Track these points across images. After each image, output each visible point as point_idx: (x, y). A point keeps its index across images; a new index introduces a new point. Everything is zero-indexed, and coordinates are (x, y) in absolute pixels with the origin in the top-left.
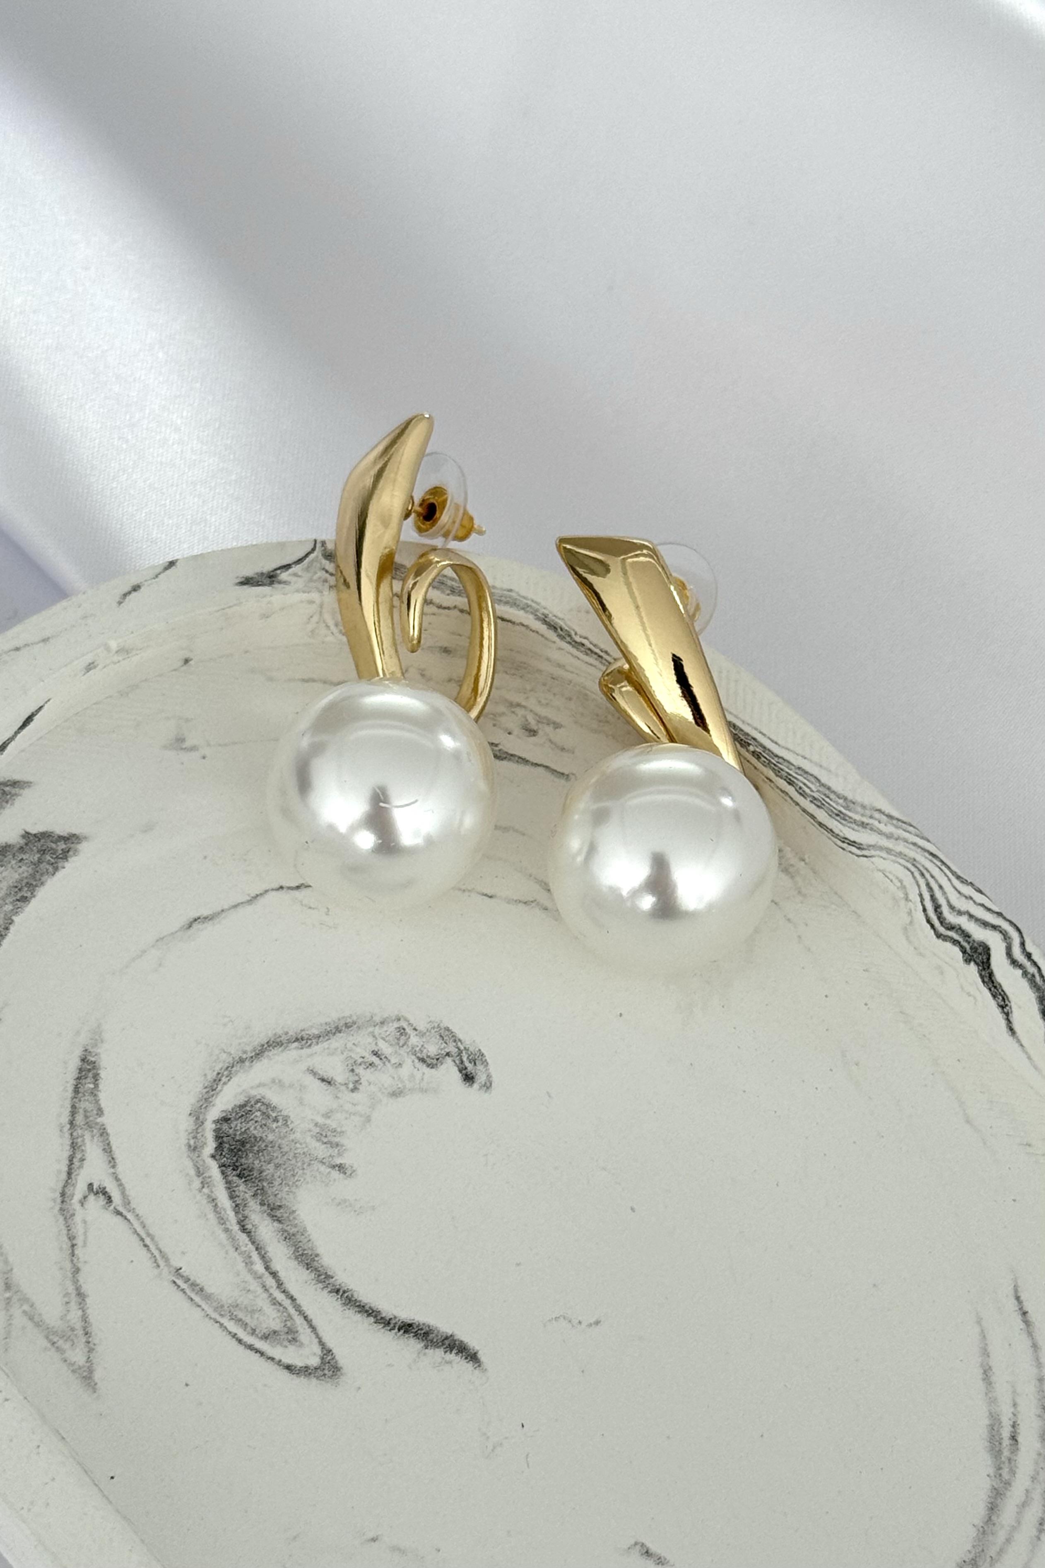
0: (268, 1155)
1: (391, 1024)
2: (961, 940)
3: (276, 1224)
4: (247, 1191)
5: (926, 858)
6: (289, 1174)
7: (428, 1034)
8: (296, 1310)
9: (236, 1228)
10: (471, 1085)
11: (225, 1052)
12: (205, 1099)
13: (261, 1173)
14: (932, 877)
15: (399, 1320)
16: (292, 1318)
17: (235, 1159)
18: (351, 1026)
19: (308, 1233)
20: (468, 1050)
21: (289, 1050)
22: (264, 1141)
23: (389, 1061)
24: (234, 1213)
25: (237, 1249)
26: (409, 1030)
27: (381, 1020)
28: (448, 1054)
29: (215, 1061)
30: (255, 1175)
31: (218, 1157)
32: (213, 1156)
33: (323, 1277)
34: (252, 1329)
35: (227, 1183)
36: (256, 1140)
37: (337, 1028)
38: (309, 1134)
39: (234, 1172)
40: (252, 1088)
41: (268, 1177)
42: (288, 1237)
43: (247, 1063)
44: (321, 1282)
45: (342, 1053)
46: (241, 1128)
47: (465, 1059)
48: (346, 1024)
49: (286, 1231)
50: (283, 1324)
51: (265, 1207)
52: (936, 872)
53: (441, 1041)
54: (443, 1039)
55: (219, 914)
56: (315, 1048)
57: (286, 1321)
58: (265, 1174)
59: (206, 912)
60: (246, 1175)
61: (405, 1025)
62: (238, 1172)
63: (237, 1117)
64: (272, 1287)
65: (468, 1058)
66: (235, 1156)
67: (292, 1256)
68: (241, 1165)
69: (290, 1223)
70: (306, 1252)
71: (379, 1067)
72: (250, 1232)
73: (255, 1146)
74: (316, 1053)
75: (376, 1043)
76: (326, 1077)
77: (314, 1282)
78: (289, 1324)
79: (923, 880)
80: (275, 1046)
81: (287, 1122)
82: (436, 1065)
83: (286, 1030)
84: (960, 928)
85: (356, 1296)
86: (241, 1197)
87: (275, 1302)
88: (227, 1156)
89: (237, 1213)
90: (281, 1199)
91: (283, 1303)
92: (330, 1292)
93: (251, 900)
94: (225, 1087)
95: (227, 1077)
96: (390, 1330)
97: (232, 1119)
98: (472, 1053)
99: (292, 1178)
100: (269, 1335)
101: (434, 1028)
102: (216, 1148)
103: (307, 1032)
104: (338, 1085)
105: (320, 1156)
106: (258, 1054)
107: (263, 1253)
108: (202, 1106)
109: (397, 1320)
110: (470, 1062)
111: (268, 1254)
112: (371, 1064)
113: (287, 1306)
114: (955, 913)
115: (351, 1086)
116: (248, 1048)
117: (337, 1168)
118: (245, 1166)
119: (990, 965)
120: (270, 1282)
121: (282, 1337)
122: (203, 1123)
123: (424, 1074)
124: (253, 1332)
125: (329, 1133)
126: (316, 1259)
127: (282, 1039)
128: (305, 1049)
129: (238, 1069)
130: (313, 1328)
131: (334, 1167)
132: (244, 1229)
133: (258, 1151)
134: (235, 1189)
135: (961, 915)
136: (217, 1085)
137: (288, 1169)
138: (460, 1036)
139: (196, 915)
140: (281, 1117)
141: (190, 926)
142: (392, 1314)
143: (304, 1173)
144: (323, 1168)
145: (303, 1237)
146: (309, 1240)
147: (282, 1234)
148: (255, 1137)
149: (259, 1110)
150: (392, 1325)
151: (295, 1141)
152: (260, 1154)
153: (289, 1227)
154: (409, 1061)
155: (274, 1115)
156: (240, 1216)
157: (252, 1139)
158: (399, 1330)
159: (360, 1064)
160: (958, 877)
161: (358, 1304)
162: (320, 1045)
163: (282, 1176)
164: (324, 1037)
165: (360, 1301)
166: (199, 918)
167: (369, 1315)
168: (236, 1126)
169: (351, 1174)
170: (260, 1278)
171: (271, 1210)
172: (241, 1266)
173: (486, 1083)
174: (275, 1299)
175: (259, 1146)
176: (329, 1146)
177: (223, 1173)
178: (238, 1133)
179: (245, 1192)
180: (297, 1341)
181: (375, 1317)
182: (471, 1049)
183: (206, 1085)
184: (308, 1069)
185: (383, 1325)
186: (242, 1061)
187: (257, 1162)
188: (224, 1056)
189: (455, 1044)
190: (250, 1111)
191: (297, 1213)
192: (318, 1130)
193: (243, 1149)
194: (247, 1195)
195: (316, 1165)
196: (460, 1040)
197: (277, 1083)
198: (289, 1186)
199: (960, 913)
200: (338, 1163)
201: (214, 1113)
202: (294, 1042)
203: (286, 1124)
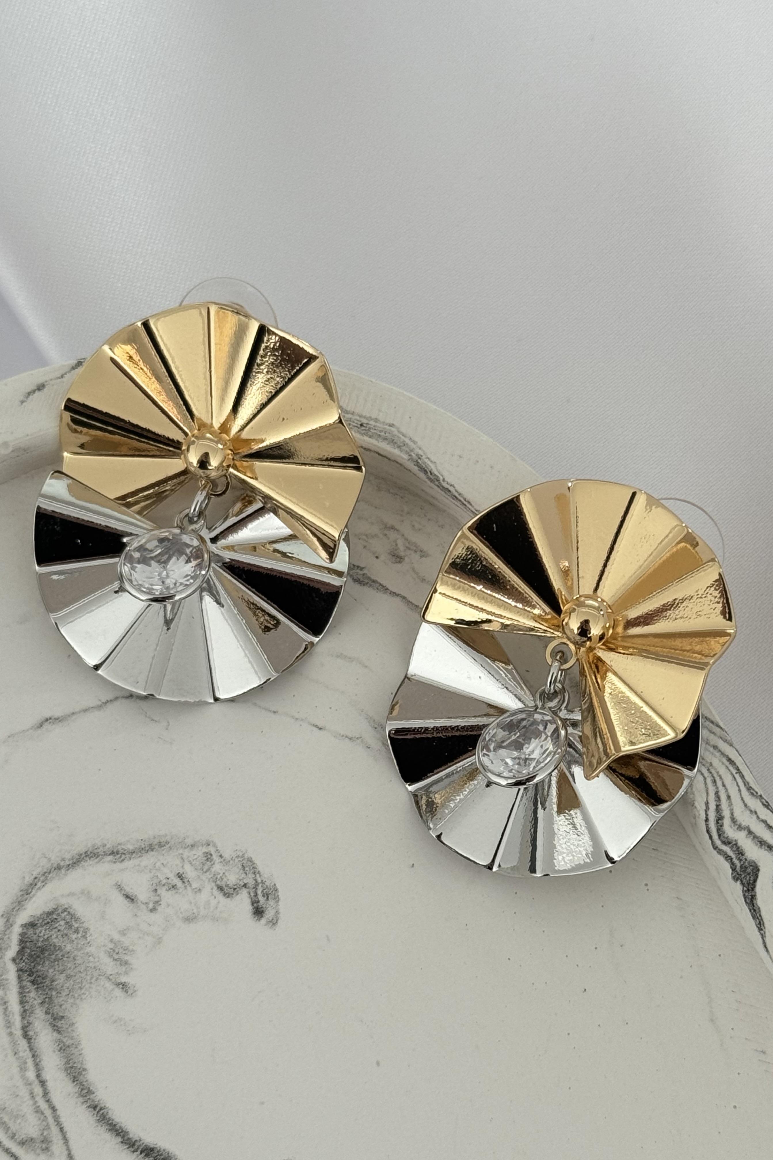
0: (62, 965)
1: (200, 848)
2: (733, 856)
3: (55, 1034)
4: (36, 998)
5: (723, 764)
6: (77, 987)
7: (231, 862)
8: (55, 1121)
9: (18, 1033)
10: (259, 920)
11: (46, 857)
12: (19, 902)
13: (53, 981)
14: (724, 785)
15: (143, 1144)
16: (49, 1128)
17: (33, 964)
18: (165, 846)
19: (82, 1047)
20: (264, 883)
21: (103, 863)
22: (62, 951)
23: (191, 886)
24: (20, 1018)
25: (16, 1053)
26: (215, 857)
27: (192, 843)
28: (245, 885)
29: (35, 866)
30: (47, 983)
31: (17, 961)
32: (14, 960)
33: (86, 1091)
34: (13, 1133)
35: (20, 987)
36: (55, 948)
37: (151, 845)
38: (103, 949)
39: (30, 978)
40: (62, 896)
41: (58, 987)
42: (64, 1048)
43: (63, 871)
44: (82, 1096)
45: (150, 872)
46: (44, 935)
47: (259, 892)
48: (160, 842)
49: (63, 1042)
50: (40, 1133)
51: (49, 1016)
52: (728, 779)
53: (242, 871)
54: (244, 870)
55: (69, 716)
56: (127, 864)
57: (44, 1129)
58: (56, 983)
59: (58, 713)
60: (39, 982)
61: (212, 850)
62: (33, 978)
63: (43, 923)
64: (38, 1095)
65: (262, 891)
66: (33, 962)
67: (63, 1067)
68: (37, 971)
69: (68, 1035)
70: (75, 1065)
71: (181, 890)
72: (31, 1039)
73: (53, 954)
74: (127, 868)
75: (183, 867)
76: (131, 894)
77: (77, 1094)
78: (45, 1133)
79: (714, 788)
80: (92, 857)
81: (86, 934)
82: (233, 894)
83: (106, 842)
84: (736, 844)
85: (110, 1115)
86: (30, 1004)
87: (38, 1111)
88: (26, 960)
89: (23, 1018)
90: (64, 1010)
91: (45, 1112)
92: (89, 1107)
93: (101, 706)
94: (39, 893)
95: (43, 882)
96: (134, 1152)
97: (39, 925)
98: (267, 886)
99: (79, 991)
100: (26, 1141)
101: (238, 857)
102: (18, 951)
103: (123, 847)
104: (139, 903)
105: (109, 973)
106: (75, 863)
107: (38, 1060)
108: (14, 908)
109: (141, 1142)
110: (263, 896)
111: (42, 1062)
112: (174, 887)
113: (47, 1116)
114: (736, 827)
115: (151, 906)
116: (68, 856)
117: (121, 986)
118: (40, 973)
119: (755, 887)
120: (38, 1090)
121: (37, 1145)
122: (12, 926)
123: (219, 902)
124: (13, 1137)
125: (121, 950)
126: (83, 1073)
127: (99, 850)
128: (118, 864)
129: (54, 876)
130: (66, 1140)
131: (118, 985)
132: (26, 1035)
133: (54, 959)
134: (27, 995)
135: (740, 830)
136: (32, 889)
137: (78, 981)
138: (260, 868)
139: (48, 715)
140: (82, 929)
141: (41, 726)
142: (138, 1137)
143: (90, 987)
144: (109, 985)
145: (76, 1050)
146: (80, 1054)
147: (59, 1045)
148: (55, 946)
149: (64, 920)
150: (136, 1147)
151: (88, 955)
152: (56, 963)
153: (66, 1039)
154: (209, 888)
155: (76, 925)
156: (26, 1022)
157: (52, 947)
158: (141, 1153)
159: (164, 885)
160: (749, 789)
161: (110, 1122)
162: (132, 860)
163: (70, 988)
164: (137, 854)
165: (113, 1120)
166: (50, 719)
167: (118, 1135)
168: (40, 933)
169: (132, 994)
170: (30, 1084)
171: (54, 1019)
172: (15, 1070)
173: (273, 920)
174: (39, 1107)
175: (57, 955)
176: (119, 963)
177: (19, 977)
178: (41, 939)
179: (35, 999)
180: (49, 1151)
181: (123, 1137)
182: (268, 883)
183: (22, 888)
184: (116, 884)
185: (128, 1146)
186: (59, 868)
187: (51, 971)
188: (45, 860)
189: (254, 876)
190: (56, 919)
191: (76, 1025)
192: (111, 946)
193: (42, 956)
194: (35, 1002)
195: (103, 981)
196: (259, 872)
197: (86, 894)
198: (74, 998)
199: (740, 828)
200: (123, 981)
201: (23, 917)
202: (110, 854)
203: (84, 937)
